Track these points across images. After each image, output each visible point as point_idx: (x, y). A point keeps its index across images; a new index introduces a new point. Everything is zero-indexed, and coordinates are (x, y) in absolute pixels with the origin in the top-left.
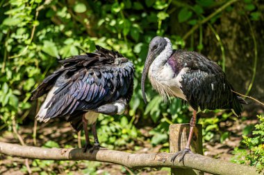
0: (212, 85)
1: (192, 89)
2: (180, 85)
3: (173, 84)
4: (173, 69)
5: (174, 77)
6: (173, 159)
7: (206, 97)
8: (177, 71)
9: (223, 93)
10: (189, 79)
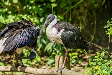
0: (75, 37)
1: (66, 39)
2: (60, 37)
3: (57, 37)
4: (57, 30)
5: (58, 33)
6: (57, 72)
7: (72, 43)
8: (59, 31)
9: (80, 41)
10: (64, 35)
